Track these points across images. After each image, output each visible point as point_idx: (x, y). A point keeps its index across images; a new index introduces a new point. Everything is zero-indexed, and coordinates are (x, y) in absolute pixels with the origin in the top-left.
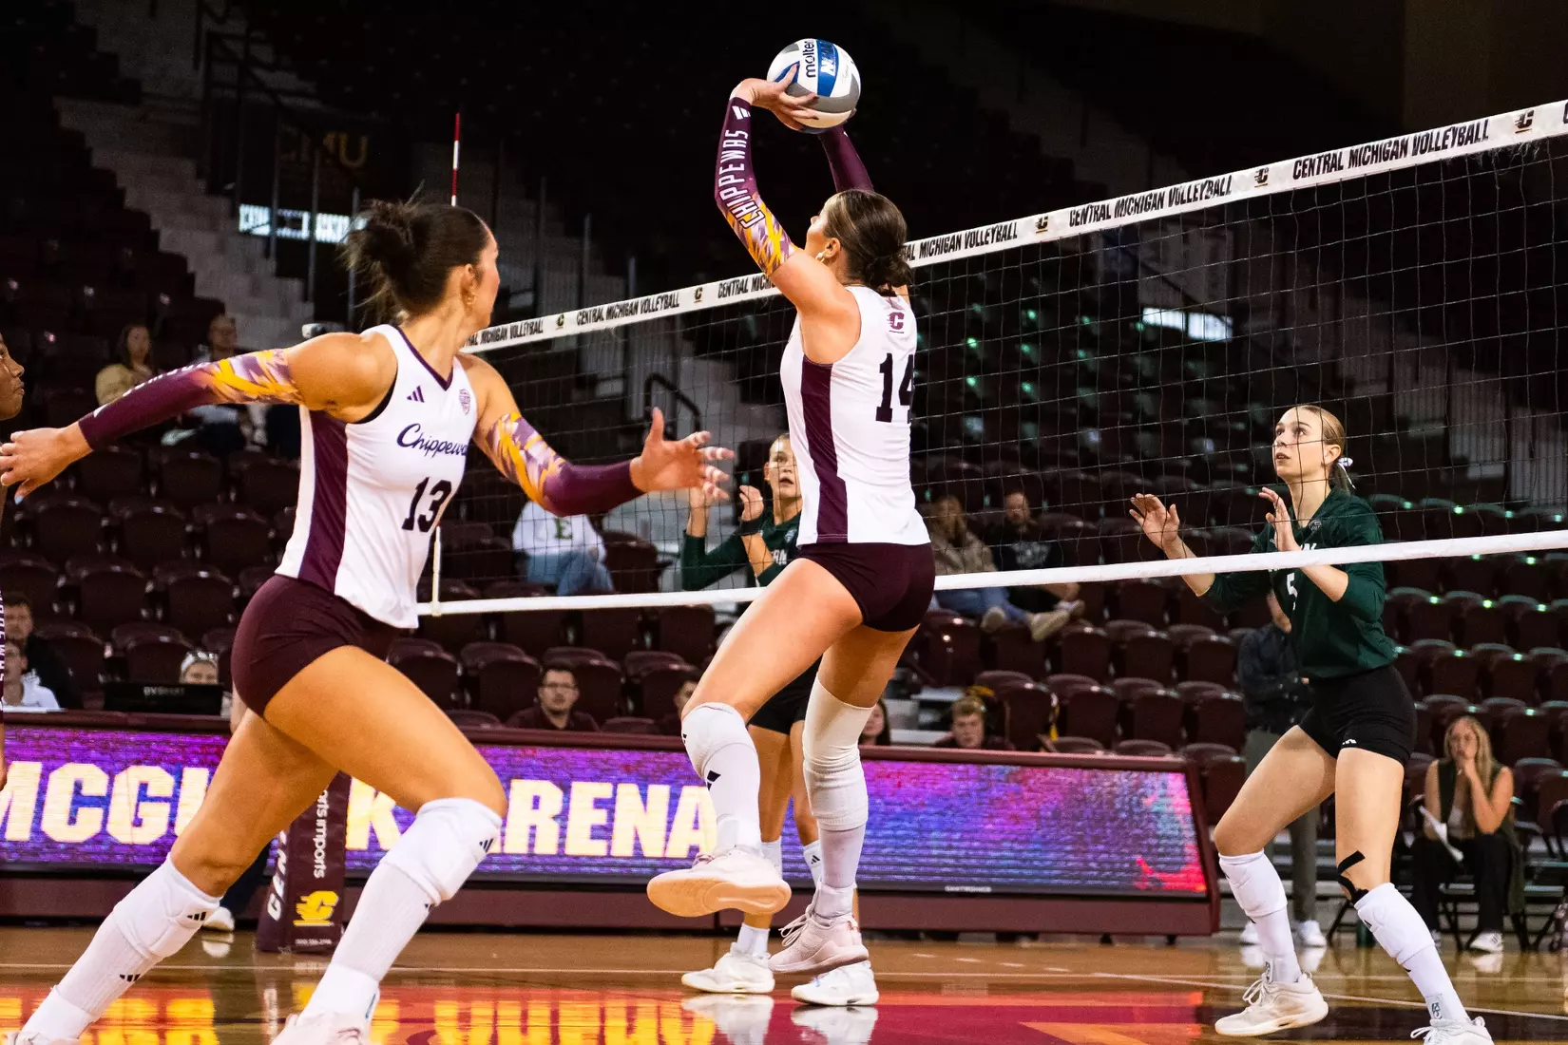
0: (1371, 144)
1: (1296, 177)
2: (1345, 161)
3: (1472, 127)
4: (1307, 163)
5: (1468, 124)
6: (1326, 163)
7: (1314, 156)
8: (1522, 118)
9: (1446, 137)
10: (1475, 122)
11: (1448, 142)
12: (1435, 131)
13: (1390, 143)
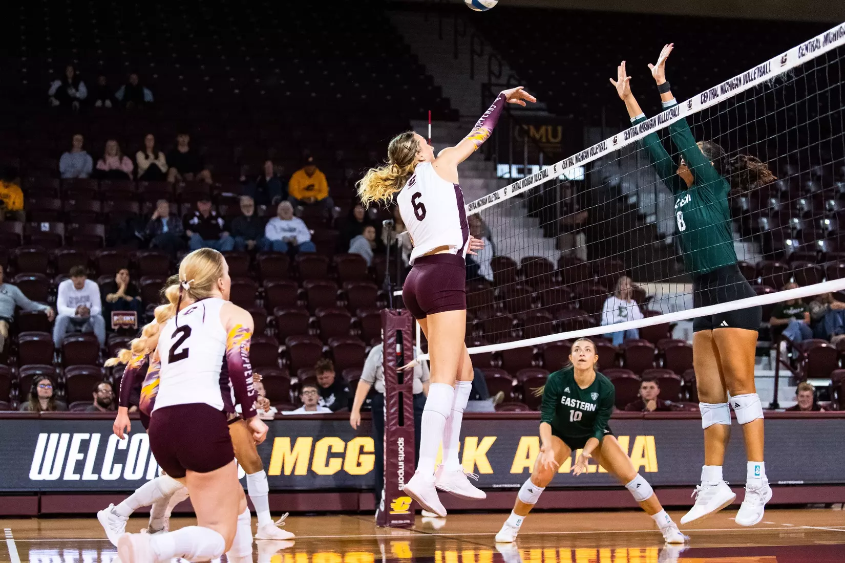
0: (728, 81)
1: (702, 103)
2: (719, 92)
3: (764, 65)
4: (706, 95)
5: (762, 65)
6: (712, 94)
7: (708, 91)
8: (783, 58)
9: (755, 73)
10: (765, 63)
11: (756, 75)
12: (750, 71)
13: (735, 79)
